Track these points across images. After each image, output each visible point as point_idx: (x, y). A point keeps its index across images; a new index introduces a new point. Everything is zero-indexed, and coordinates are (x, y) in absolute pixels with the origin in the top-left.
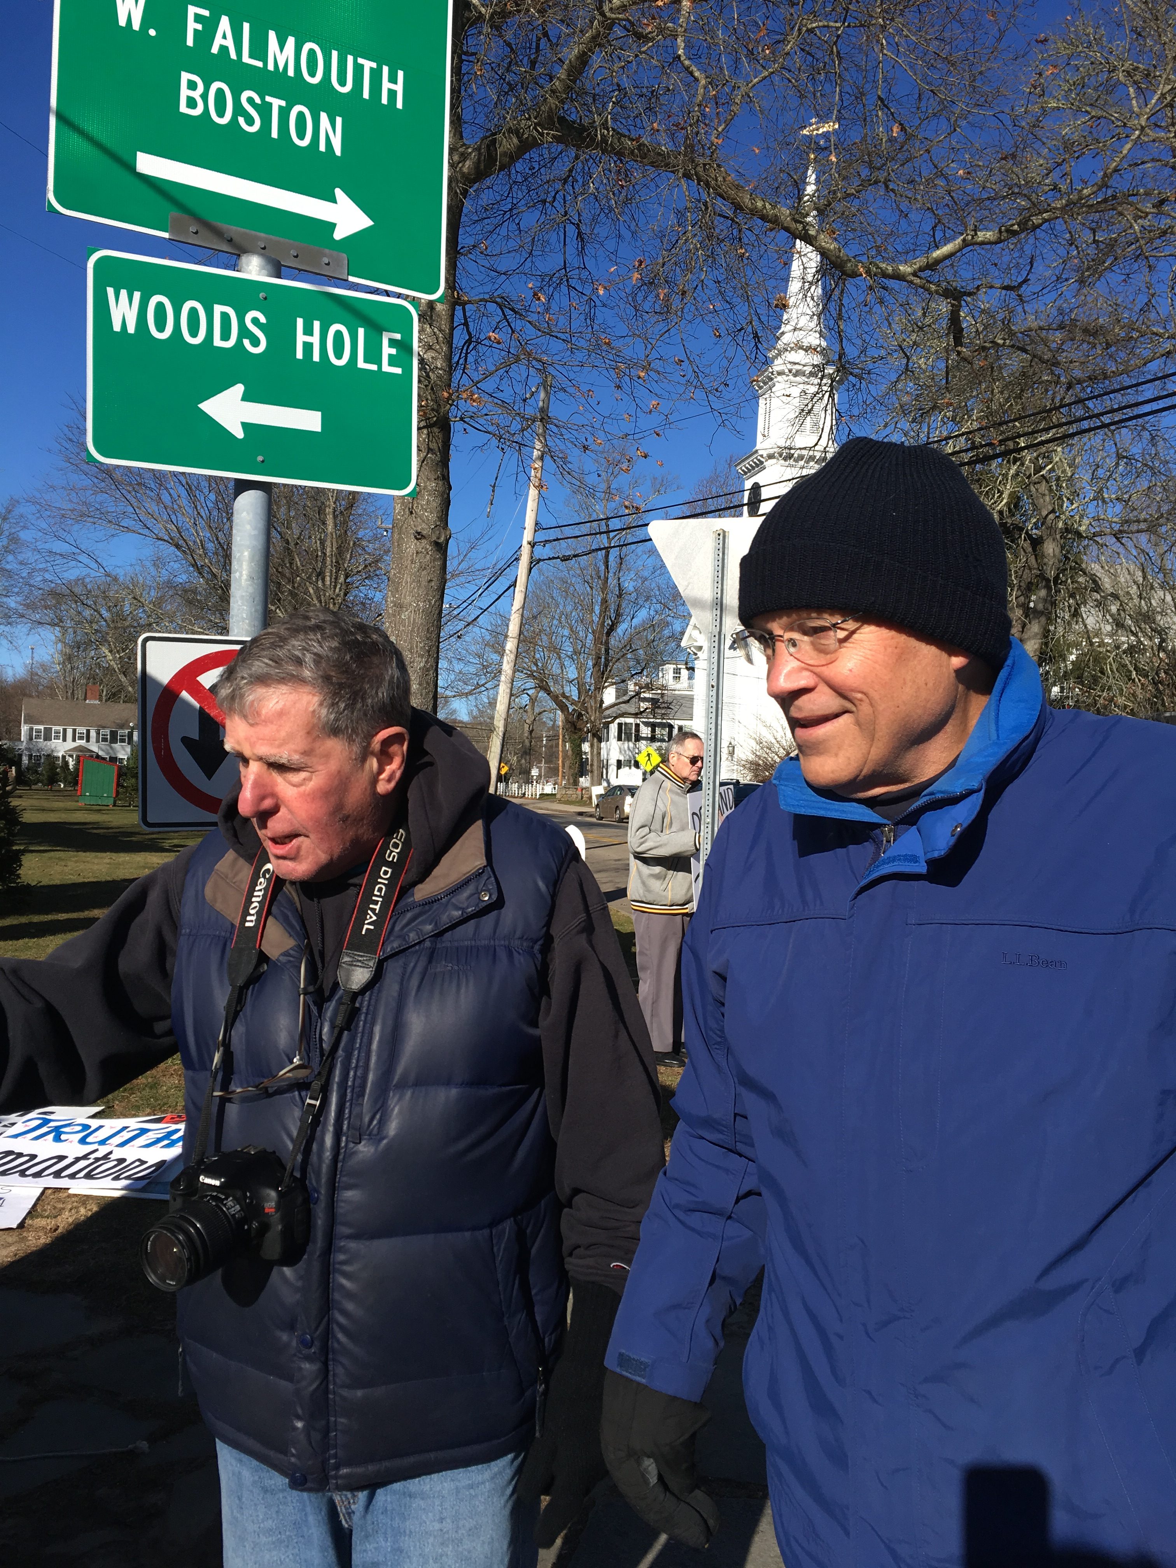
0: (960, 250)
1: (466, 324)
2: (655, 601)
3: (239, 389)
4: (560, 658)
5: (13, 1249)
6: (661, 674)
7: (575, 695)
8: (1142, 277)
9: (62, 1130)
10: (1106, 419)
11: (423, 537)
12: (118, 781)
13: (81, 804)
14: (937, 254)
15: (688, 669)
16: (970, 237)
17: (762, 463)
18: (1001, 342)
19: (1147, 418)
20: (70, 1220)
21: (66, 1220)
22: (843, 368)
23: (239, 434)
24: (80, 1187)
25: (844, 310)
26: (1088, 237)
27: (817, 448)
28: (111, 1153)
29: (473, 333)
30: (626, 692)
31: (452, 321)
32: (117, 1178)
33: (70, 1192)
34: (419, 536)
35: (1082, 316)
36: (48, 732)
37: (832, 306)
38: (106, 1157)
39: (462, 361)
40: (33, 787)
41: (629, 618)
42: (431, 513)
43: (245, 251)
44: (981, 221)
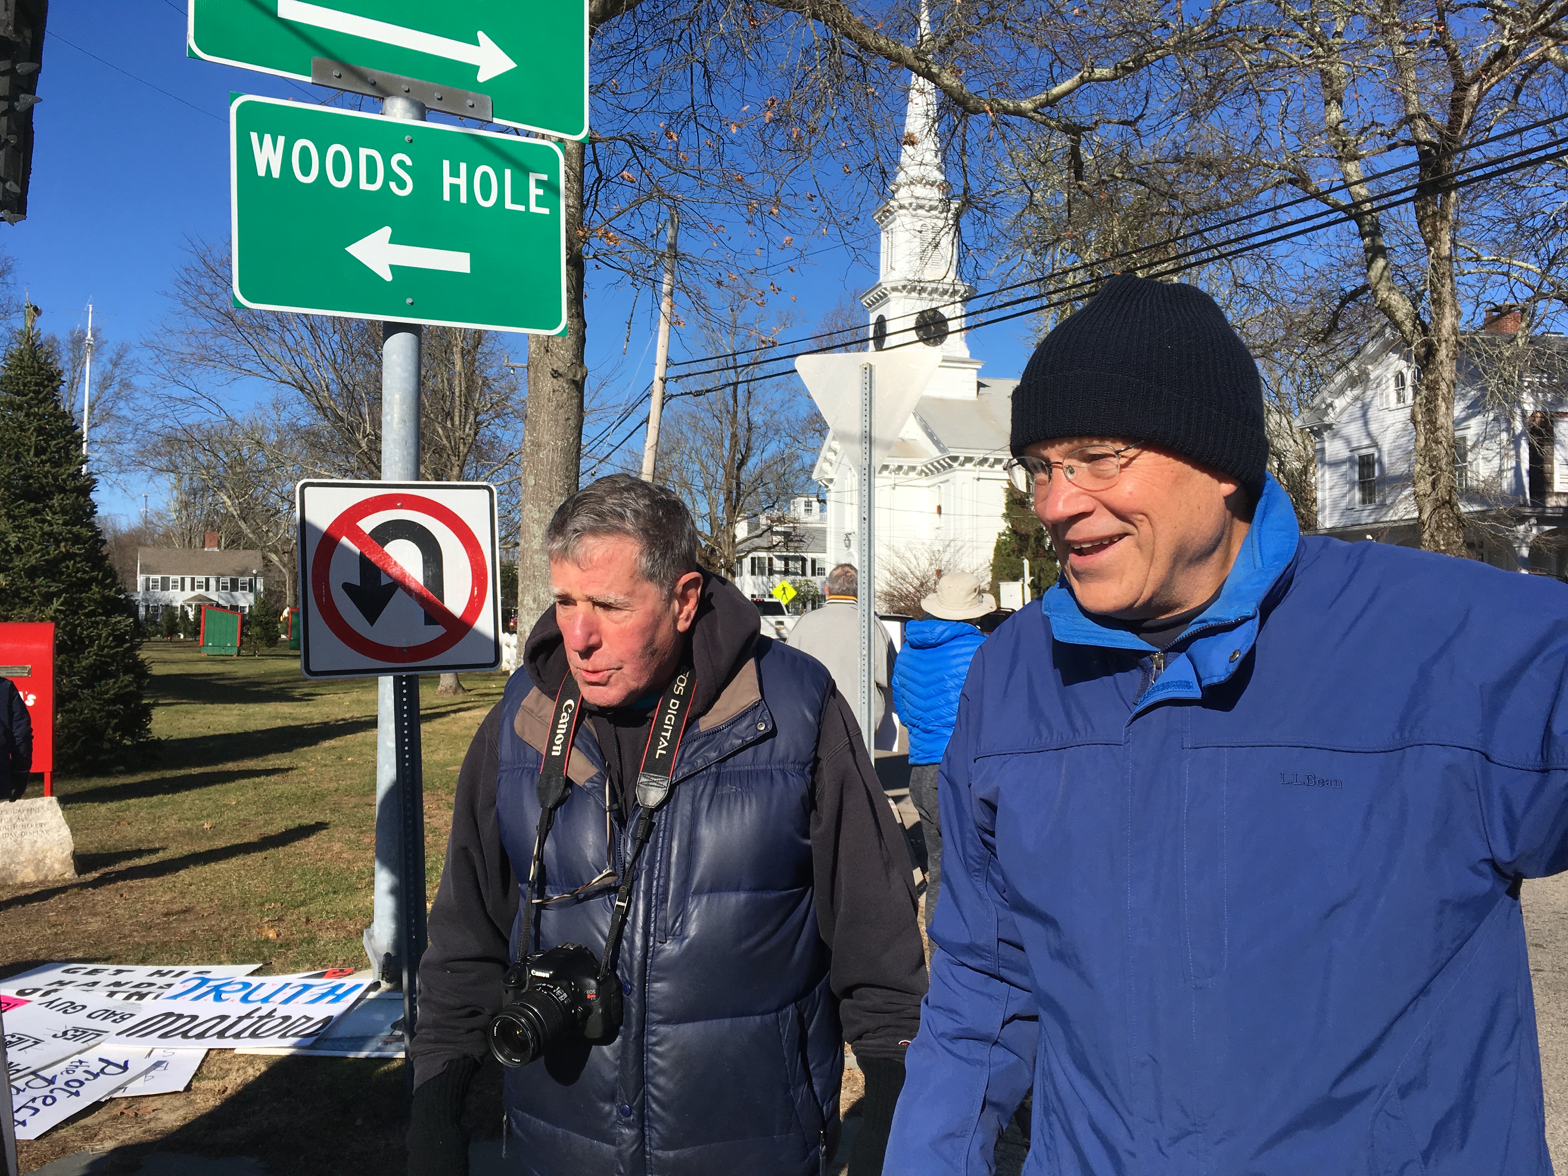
0: (1078, 86)
1: (596, 162)
2: (784, 434)
3: (387, 231)
4: (691, 493)
5: (181, 1112)
6: (792, 508)
7: (707, 530)
8: (1251, 112)
9: (223, 989)
10: (1223, 250)
11: (560, 375)
12: (242, 631)
13: (203, 655)
14: (1056, 91)
15: (819, 501)
16: (1087, 74)
17: (886, 295)
18: (1119, 175)
19: (1262, 248)
20: (239, 1081)
21: (234, 1081)
22: (968, 202)
23: (388, 277)
24: (245, 1047)
25: (967, 146)
26: (1200, 72)
27: (945, 280)
28: (275, 1010)
29: (604, 171)
30: (757, 526)
31: (583, 159)
32: (283, 1036)
33: (236, 1052)
34: (556, 374)
35: (1197, 149)
36: (165, 581)
37: (957, 142)
38: (270, 1015)
39: (593, 198)
40: (153, 639)
41: (759, 452)
42: (567, 351)
43: (389, 95)
44: (1096, 57)
